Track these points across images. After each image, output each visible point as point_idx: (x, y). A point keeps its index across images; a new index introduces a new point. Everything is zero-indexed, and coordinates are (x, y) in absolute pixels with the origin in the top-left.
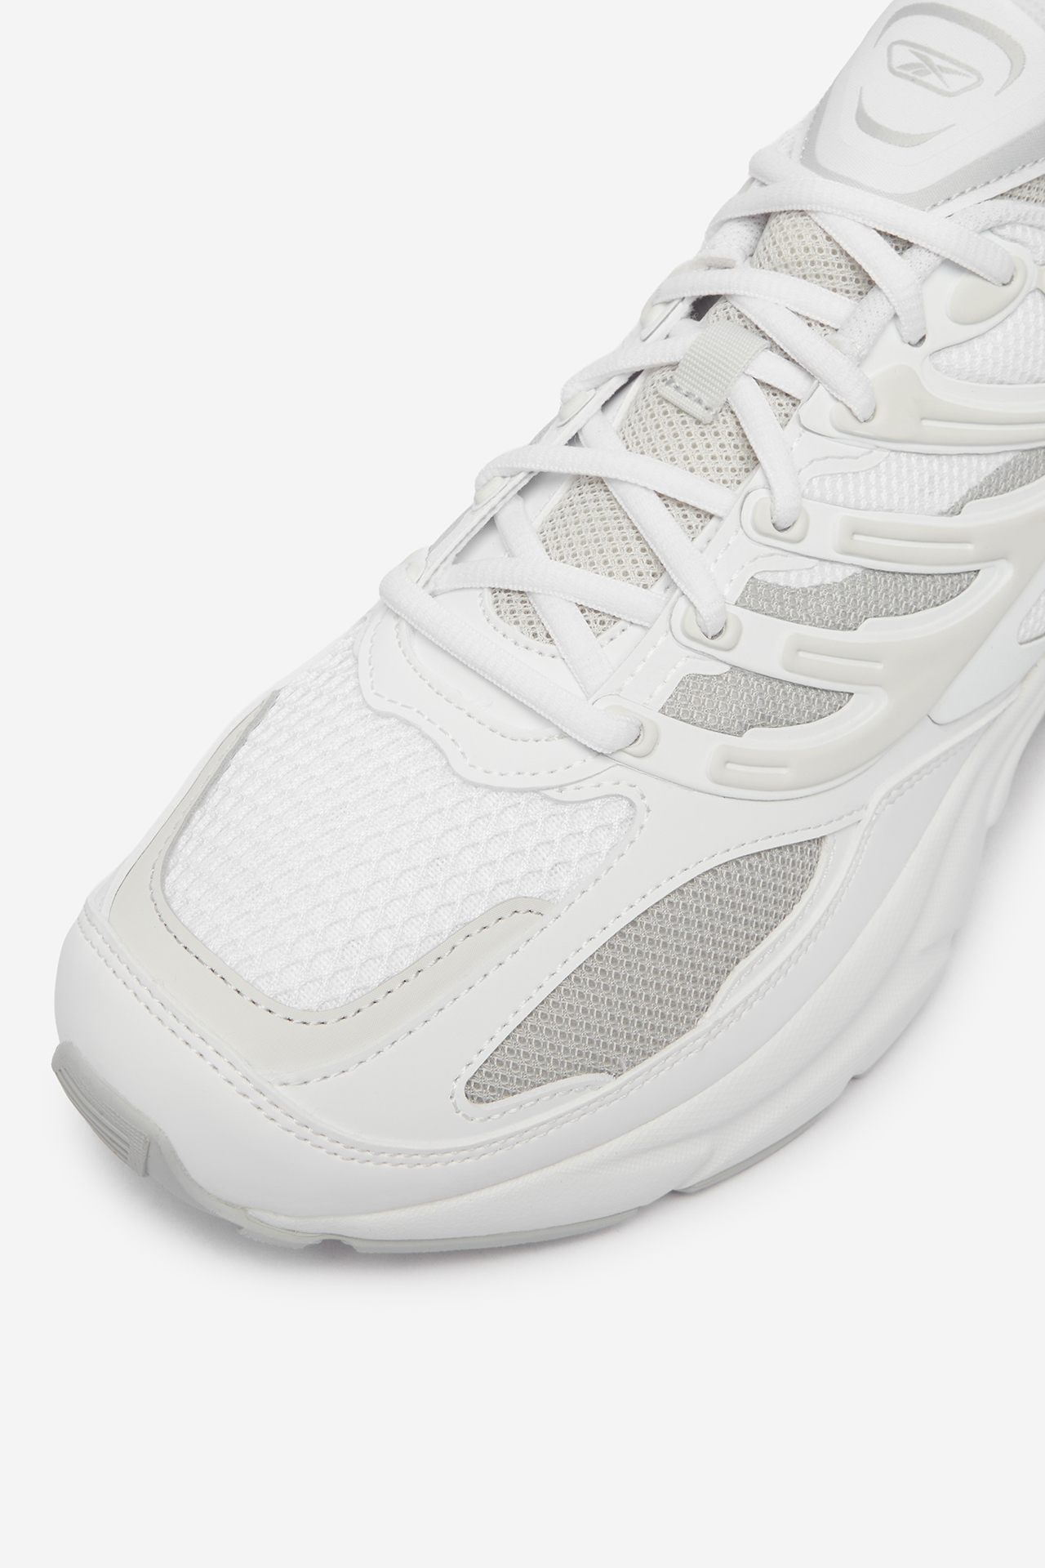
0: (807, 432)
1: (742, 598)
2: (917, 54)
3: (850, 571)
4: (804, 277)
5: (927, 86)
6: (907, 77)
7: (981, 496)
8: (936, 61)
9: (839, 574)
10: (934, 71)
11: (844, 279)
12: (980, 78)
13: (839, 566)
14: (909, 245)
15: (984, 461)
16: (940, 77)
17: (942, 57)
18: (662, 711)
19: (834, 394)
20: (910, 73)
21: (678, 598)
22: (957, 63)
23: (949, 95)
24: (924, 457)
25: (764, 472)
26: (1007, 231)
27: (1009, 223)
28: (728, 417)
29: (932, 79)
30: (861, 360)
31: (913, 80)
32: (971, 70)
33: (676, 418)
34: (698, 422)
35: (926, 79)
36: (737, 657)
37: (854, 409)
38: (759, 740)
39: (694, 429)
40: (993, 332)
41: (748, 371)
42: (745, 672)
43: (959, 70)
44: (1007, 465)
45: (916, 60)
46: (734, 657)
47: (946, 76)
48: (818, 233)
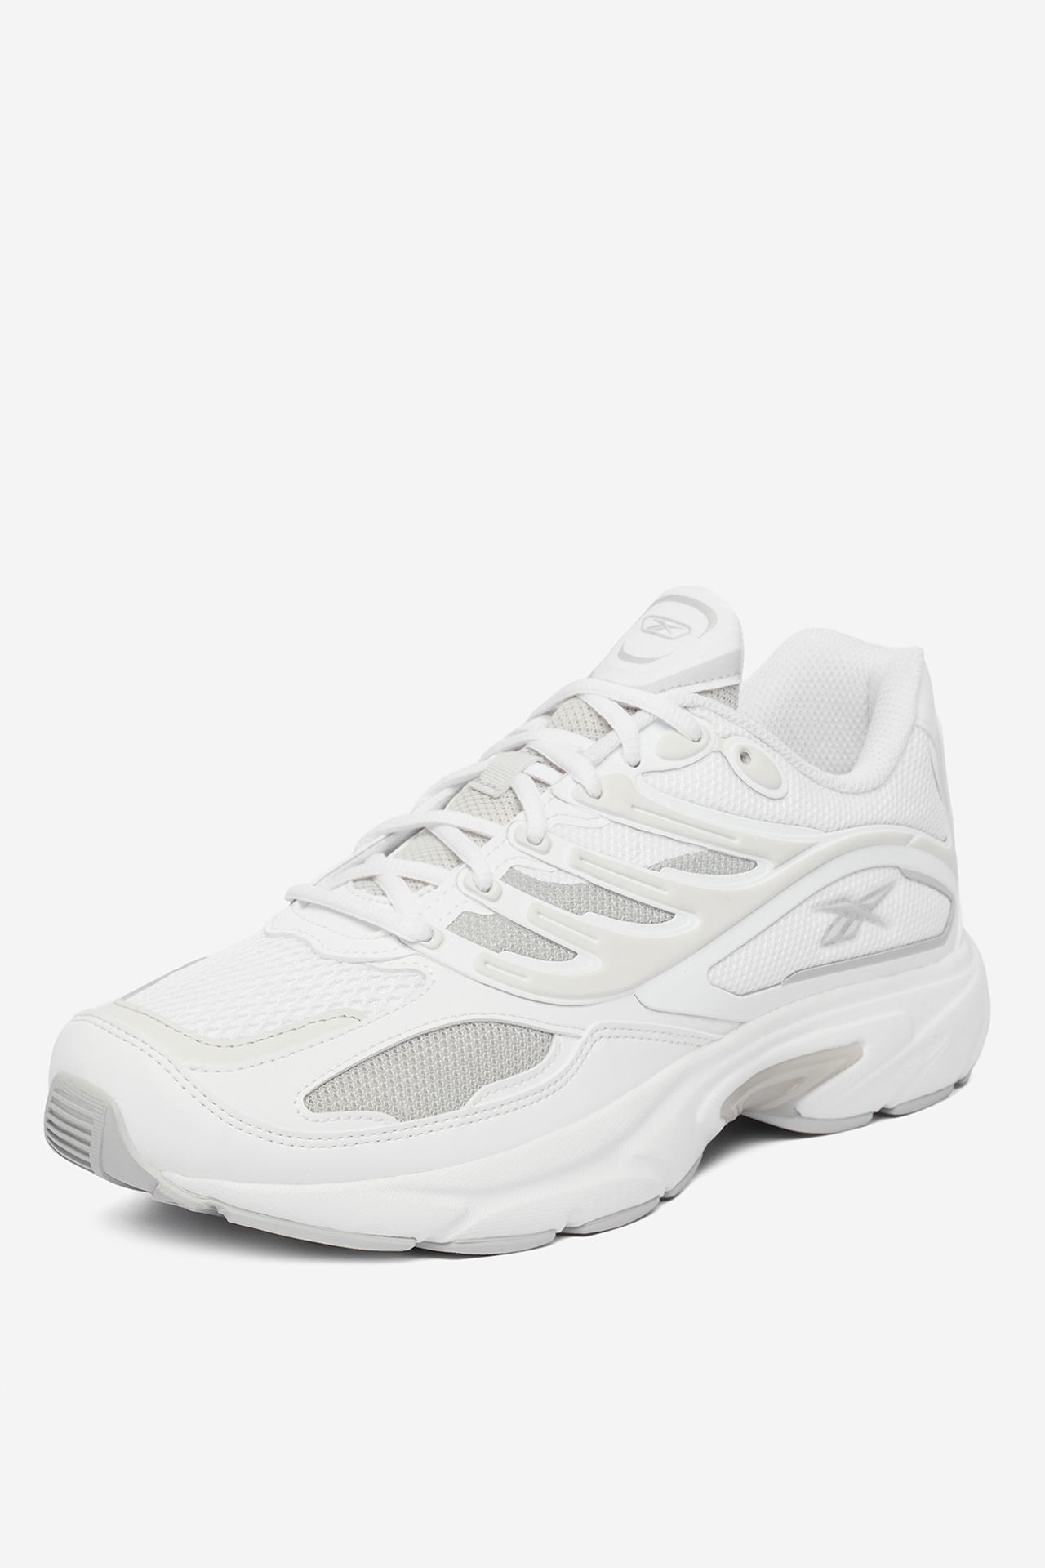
0: (556, 799)
1: (503, 877)
2: (657, 621)
3: (578, 881)
4: (572, 731)
5: (661, 636)
6: (650, 632)
7: (674, 866)
8: (667, 623)
9: (570, 881)
10: (666, 628)
11: (595, 731)
12: (690, 629)
13: (571, 876)
14: (636, 710)
15: (678, 846)
16: (668, 630)
17: (671, 620)
18: (447, 928)
19: (576, 779)
20: (652, 630)
21: (463, 869)
22: (678, 623)
23: (671, 639)
24: (634, 831)
25: (526, 815)
26: (697, 711)
27: (699, 706)
28: (510, 794)
29: (664, 632)
30: (597, 764)
31: (653, 633)
32: (686, 626)
33: (478, 796)
34: (491, 797)
35: (660, 632)
36: (498, 907)
37: (587, 789)
38: (507, 956)
39: (488, 800)
40: (685, 769)
41: (525, 771)
42: (503, 918)
43: (680, 626)
44: (696, 854)
45: (657, 624)
46: (494, 906)
47: (671, 630)
48: (584, 705)
